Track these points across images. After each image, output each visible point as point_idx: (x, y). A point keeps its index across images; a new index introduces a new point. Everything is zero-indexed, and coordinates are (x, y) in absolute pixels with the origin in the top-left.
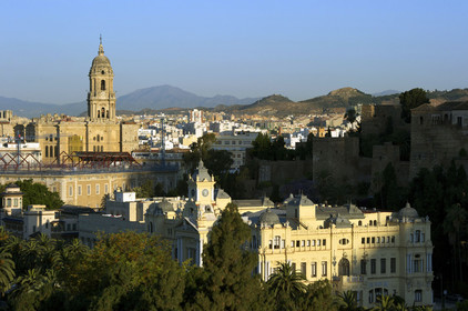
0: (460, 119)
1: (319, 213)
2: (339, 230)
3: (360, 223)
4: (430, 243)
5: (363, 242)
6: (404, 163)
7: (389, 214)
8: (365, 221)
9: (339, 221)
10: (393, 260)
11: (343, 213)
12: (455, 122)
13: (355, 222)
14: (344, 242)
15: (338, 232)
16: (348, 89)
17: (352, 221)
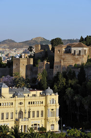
0: (75, 51)
1: (10, 91)
2: (19, 98)
3: (28, 95)
4: (58, 104)
5: (29, 104)
6: (51, 70)
7: (41, 91)
8: (31, 95)
9: (19, 94)
10: (42, 112)
11: (21, 91)
12: (73, 52)
13: (26, 95)
14: (21, 103)
15: (18, 99)
16: (40, 37)
17: (25, 95)
